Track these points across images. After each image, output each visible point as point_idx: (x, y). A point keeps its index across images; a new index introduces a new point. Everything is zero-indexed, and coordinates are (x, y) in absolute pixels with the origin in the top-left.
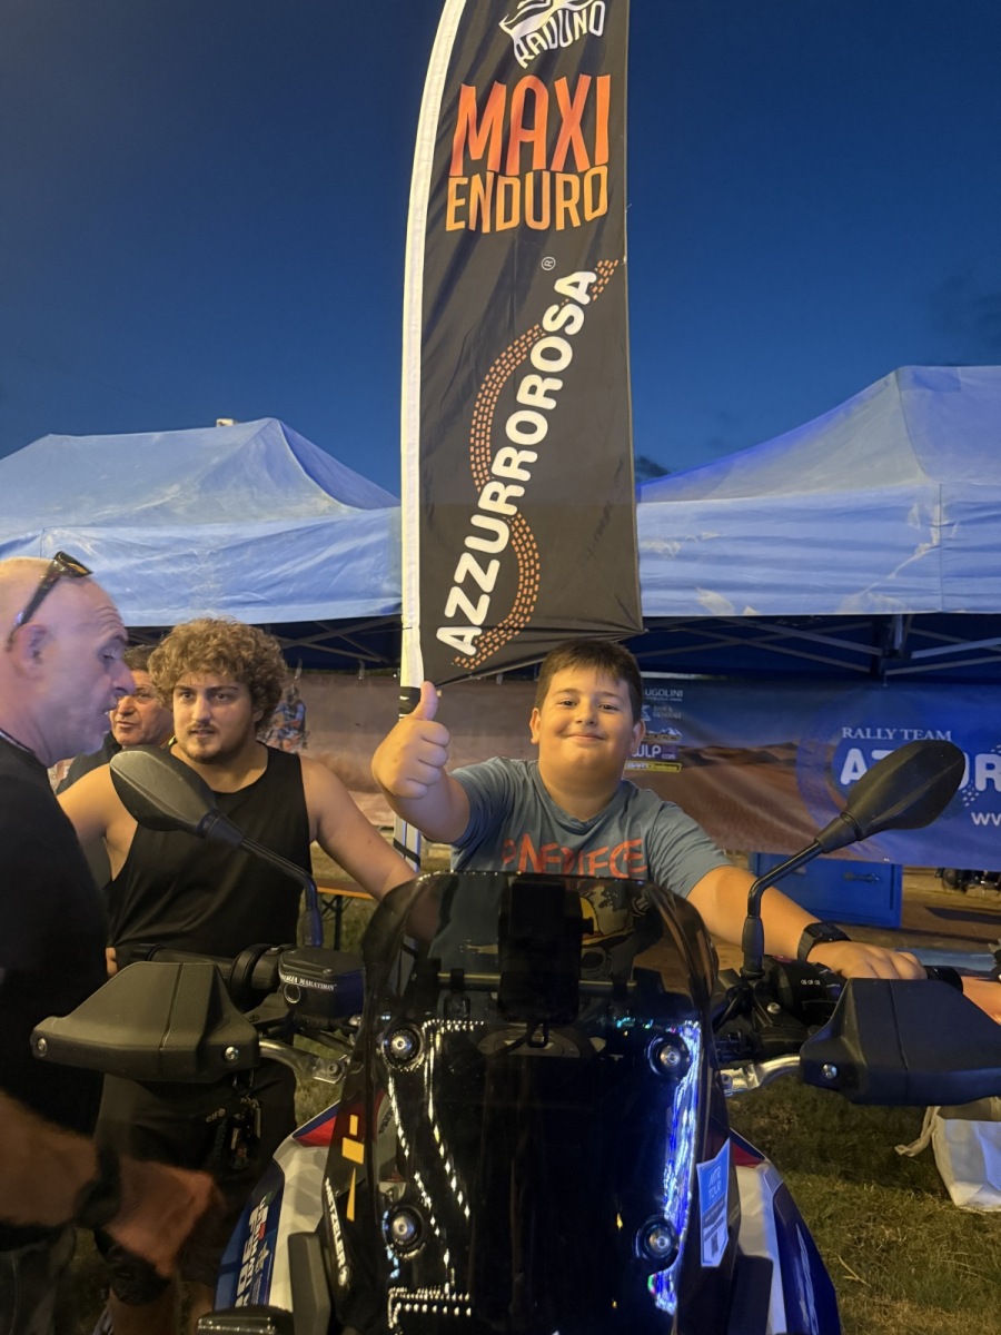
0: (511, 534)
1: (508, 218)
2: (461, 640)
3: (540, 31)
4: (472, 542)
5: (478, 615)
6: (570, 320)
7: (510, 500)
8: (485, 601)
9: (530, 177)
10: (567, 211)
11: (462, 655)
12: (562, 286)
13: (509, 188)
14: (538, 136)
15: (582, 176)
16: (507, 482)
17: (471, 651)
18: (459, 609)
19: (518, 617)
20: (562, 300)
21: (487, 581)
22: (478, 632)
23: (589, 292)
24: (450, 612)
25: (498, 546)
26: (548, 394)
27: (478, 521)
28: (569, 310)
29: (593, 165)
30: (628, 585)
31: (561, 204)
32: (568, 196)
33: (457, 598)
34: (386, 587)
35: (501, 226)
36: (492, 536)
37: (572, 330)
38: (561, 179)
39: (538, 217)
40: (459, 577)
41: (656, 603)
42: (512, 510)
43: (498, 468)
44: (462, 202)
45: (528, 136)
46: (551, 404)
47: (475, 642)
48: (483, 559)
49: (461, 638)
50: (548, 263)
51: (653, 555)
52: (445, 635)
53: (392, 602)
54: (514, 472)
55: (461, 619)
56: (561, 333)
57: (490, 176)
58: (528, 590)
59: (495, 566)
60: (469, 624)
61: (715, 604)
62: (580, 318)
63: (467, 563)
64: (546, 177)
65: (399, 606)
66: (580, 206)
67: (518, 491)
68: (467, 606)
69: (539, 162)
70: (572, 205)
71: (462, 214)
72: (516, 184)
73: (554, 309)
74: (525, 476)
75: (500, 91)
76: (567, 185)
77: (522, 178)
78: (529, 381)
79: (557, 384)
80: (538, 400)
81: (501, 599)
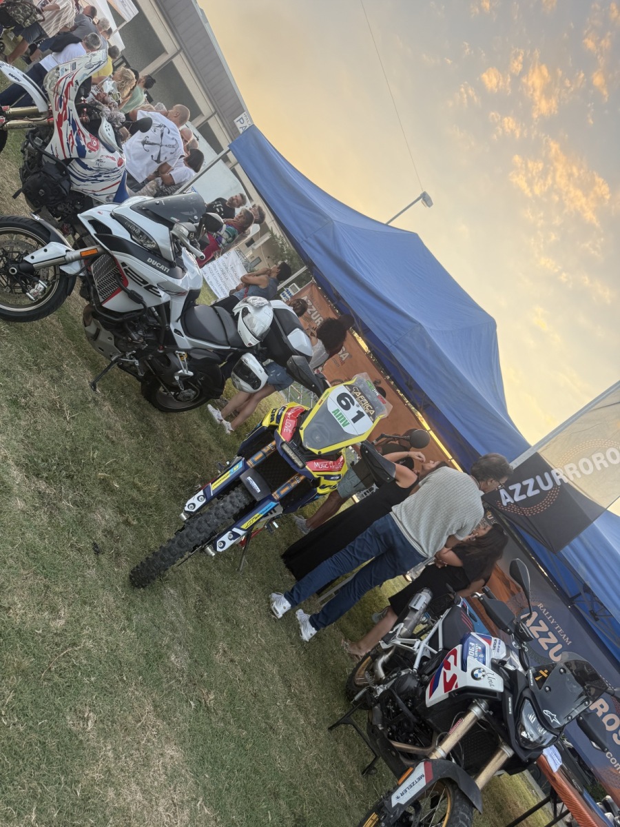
7: (561, 480)
11: (501, 502)
17: (505, 504)
18: (514, 490)
19: (528, 511)
21: (531, 493)
22: (512, 502)
24: (511, 488)
25: (545, 488)
26: (601, 465)
27: (546, 475)
30: (566, 538)
33: (517, 487)
36: (546, 484)
40: (525, 483)
42: (559, 483)
43: (567, 467)
46: (599, 468)
48: (536, 486)
54: (569, 473)
55: (512, 493)
58: (538, 508)
59: (537, 492)
60: (512, 497)
63: (530, 482)
67: (566, 481)
68: (517, 492)
78: (600, 455)
79: (606, 465)
80: (597, 463)
81: (529, 502)
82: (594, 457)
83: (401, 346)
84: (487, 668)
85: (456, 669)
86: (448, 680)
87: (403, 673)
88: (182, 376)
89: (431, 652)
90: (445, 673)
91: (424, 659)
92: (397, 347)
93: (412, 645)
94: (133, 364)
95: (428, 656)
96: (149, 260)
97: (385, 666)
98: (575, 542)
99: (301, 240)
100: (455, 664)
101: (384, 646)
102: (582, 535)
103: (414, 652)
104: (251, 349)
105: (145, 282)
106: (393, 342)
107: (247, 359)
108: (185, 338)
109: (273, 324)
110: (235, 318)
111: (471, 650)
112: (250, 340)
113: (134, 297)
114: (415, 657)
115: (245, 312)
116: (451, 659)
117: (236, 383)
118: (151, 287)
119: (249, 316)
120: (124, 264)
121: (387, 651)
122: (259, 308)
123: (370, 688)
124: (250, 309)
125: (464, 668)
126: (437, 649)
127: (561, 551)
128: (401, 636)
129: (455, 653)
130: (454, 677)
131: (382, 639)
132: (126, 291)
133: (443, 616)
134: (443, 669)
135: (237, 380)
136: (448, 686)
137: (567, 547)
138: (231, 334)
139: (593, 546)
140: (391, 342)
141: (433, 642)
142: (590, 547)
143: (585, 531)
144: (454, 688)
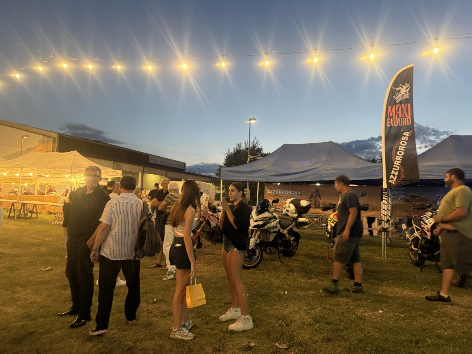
0: (400, 168)
1: (396, 124)
2: (393, 182)
3: (399, 97)
4: (393, 169)
5: (395, 179)
6: (406, 139)
7: (399, 163)
8: (396, 177)
9: (399, 119)
10: (404, 123)
11: (393, 184)
12: (404, 134)
13: (396, 120)
14: (400, 112)
15: (406, 118)
16: (398, 161)
17: (394, 183)
18: (392, 178)
19: (401, 179)
20: (405, 136)
21: (396, 174)
22: (395, 181)
23: (409, 135)
24: (391, 178)
25: (398, 169)
26: (403, 149)
27: (394, 166)
28: (406, 137)
29: (408, 117)
30: (418, 175)
31: (403, 122)
32: (404, 121)
33: (391, 176)
34: (380, 175)
35: (395, 125)
36: (397, 168)
37: (406, 140)
38: (403, 118)
39: (400, 124)
40: (392, 173)
41: (421, 177)
42: (399, 165)
43: (396, 159)
44: (389, 122)
45: (398, 112)
46: (404, 150)
47: (395, 182)
48: (396, 171)
49: (392, 182)
50: (402, 130)
51: (421, 171)
52: (390, 181)
53: (381, 177)
54: (399, 159)
55: (392, 179)
56: (405, 140)
57: (393, 119)
58: (403, 175)
59: (397, 172)
60: (393, 180)
61: (430, 177)
62: (407, 139)
63: (393, 172)
64: (401, 118)
65: (383, 177)
66: (406, 122)
67: (400, 162)
68: (393, 177)
69: (400, 116)
70: (405, 122)
71: (390, 124)
72: (397, 119)
73: (403, 137)
74: (401, 160)
75: (394, 106)
76: (404, 119)
77: (398, 118)
78: (400, 147)
79: (405, 147)
80: (402, 149)
81: (399, 176)
82: (399, 149)
83: (322, 176)
84: (430, 219)
85: (426, 226)
86: (427, 230)
87: (420, 243)
88: (292, 240)
89: (420, 232)
90: (425, 230)
91: (420, 235)
92: (322, 177)
93: (415, 236)
94: (282, 249)
95: (420, 234)
96: (271, 222)
97: (415, 247)
98: (420, 173)
99: (267, 180)
100: (425, 226)
101: (409, 243)
102: (419, 170)
103: (416, 236)
104: (298, 217)
105: (274, 227)
106: (320, 177)
107: (300, 220)
108: (285, 231)
109: (295, 206)
110: (287, 215)
111: (424, 220)
112: (296, 215)
113: (274, 232)
114: (418, 237)
115: (287, 211)
116: (423, 226)
117: (303, 228)
118: (276, 226)
119: (289, 211)
120: (268, 228)
121: (411, 244)
122: (289, 207)
123: (418, 254)
124: (288, 209)
125: (427, 224)
126: (419, 230)
127: (420, 178)
128: (410, 238)
129: (422, 224)
130: (427, 228)
131: (407, 242)
132: (272, 233)
133: (413, 223)
134: (424, 229)
135: (303, 227)
136: (428, 231)
137: (420, 176)
138: (291, 219)
139: (425, 169)
140: (319, 178)
141: (418, 230)
142: (425, 170)
143: (419, 168)
144: (430, 230)
